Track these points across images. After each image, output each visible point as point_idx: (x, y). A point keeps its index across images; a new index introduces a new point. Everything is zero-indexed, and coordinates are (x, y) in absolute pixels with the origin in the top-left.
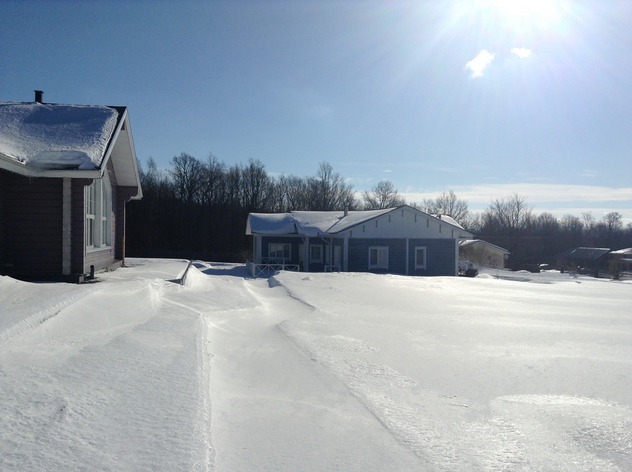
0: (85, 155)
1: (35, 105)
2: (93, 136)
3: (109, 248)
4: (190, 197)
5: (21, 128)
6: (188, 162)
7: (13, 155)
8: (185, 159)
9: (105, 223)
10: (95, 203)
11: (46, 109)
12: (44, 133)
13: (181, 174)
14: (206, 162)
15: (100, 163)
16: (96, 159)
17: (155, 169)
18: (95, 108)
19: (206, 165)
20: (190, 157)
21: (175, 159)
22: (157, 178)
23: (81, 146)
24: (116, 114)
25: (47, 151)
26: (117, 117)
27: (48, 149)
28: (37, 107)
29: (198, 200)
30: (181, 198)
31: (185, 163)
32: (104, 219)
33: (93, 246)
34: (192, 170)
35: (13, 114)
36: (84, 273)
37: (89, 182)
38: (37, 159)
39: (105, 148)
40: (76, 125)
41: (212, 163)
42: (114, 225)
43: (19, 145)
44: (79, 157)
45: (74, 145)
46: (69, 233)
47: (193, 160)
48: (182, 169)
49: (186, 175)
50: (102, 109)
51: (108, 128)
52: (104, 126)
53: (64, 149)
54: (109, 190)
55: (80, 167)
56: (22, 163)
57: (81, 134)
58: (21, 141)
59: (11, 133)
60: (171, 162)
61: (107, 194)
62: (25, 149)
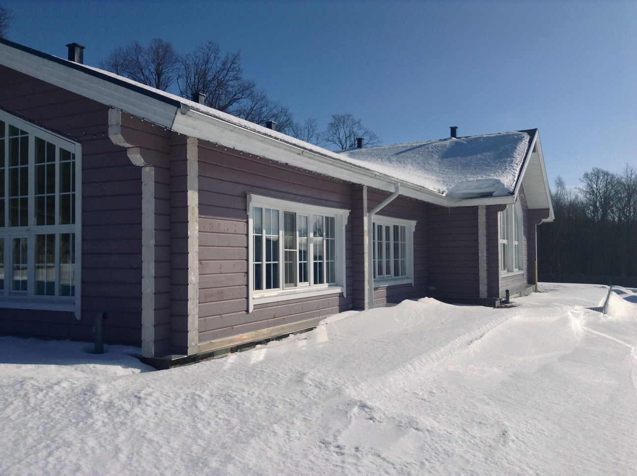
0: (499, 182)
1: (451, 140)
2: (505, 162)
3: (522, 272)
4: (605, 214)
5: (440, 163)
6: (601, 177)
7: (435, 189)
8: (597, 174)
9: (517, 247)
10: (507, 228)
11: (460, 142)
12: (460, 165)
13: (593, 191)
14: (622, 175)
15: (513, 188)
16: (509, 184)
17: (564, 189)
18: (506, 135)
19: (622, 178)
20: (603, 172)
21: (586, 175)
22: (566, 197)
23: (495, 173)
24: (527, 138)
25: (464, 182)
26: (528, 140)
27: (464, 180)
28: (452, 141)
29: (614, 219)
30: (594, 217)
31: (598, 177)
32: (516, 243)
33: (506, 271)
34: (606, 185)
35: (432, 151)
36: (500, 297)
37: (502, 207)
38: (455, 190)
39: (517, 173)
40: (488, 154)
41: (629, 176)
42: (526, 249)
43: (439, 179)
44: (493, 185)
45: (488, 173)
46: (485, 258)
47: (607, 174)
48: (595, 186)
49: (599, 192)
50: (513, 135)
51: (520, 152)
52: (516, 151)
53: (479, 178)
54: (520, 214)
55: (494, 194)
56: (443, 195)
57: (494, 161)
58: (440, 175)
59: (432, 169)
60: (582, 179)
61: (519, 217)
62: (444, 182)
